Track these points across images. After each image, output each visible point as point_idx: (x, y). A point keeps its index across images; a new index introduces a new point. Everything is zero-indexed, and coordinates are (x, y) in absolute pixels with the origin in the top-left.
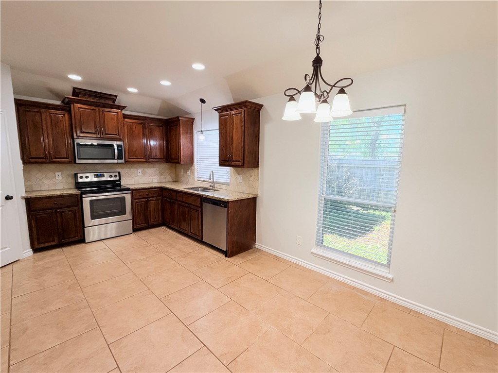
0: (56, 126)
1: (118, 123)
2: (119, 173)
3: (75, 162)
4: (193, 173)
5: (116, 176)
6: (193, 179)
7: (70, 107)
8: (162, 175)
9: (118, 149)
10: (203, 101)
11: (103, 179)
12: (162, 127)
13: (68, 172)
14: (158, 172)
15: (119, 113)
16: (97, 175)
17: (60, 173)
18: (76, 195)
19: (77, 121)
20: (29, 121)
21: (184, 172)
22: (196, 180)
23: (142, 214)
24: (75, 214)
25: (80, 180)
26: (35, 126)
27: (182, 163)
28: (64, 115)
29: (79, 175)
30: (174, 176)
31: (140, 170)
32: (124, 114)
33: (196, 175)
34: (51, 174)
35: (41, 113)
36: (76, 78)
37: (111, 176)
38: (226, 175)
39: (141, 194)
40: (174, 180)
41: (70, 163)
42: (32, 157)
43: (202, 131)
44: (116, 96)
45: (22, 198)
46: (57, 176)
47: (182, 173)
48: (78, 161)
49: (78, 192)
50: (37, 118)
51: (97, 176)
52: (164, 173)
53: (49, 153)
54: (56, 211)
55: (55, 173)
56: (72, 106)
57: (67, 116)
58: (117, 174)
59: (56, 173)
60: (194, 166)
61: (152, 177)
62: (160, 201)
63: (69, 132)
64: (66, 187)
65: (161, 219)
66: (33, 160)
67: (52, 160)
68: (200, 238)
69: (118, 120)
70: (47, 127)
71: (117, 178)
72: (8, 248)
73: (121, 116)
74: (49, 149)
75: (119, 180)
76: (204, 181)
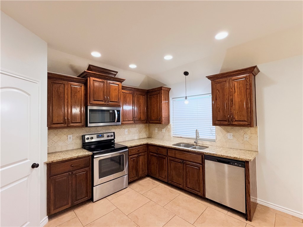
0: (74, 96)
1: (119, 93)
2: (114, 133)
3: (86, 126)
4: (169, 131)
5: (112, 136)
6: (170, 136)
7: (87, 80)
8: (140, 133)
9: (118, 114)
10: (186, 73)
11: (102, 139)
12: (144, 95)
13: (77, 135)
14: (138, 131)
15: (120, 85)
16: (99, 135)
17: (72, 135)
18: (88, 156)
19: (91, 91)
20: (55, 91)
21: (158, 131)
22: (172, 137)
23: (134, 169)
24: (86, 174)
25: (87, 141)
26: (59, 96)
27: (163, 123)
28: (81, 86)
29: (86, 137)
30: (148, 133)
31: (126, 130)
32: (122, 86)
33: (172, 133)
34: (64, 137)
35: (64, 85)
36: (96, 54)
37: (108, 136)
38: (210, 132)
39: (134, 151)
40: (148, 136)
41: (82, 126)
42: (54, 123)
43: (186, 97)
44: (117, 72)
45: (45, 163)
46: (69, 138)
47: (156, 131)
48: (89, 125)
49: (90, 153)
50: (61, 89)
51: (98, 137)
52: (141, 131)
53: (68, 119)
54: (72, 173)
55: (67, 136)
56: (89, 79)
57: (83, 87)
58: (112, 134)
59: (69, 136)
60: (170, 126)
61: (134, 135)
62: (146, 156)
63: (84, 101)
64: (75, 148)
65: (146, 171)
66: (54, 126)
67: (69, 125)
68: (202, 195)
69: (119, 90)
70: (68, 97)
71: (113, 138)
72: (28, 223)
73: (121, 87)
74: (68, 116)
75: (113, 140)
76: (181, 137)
